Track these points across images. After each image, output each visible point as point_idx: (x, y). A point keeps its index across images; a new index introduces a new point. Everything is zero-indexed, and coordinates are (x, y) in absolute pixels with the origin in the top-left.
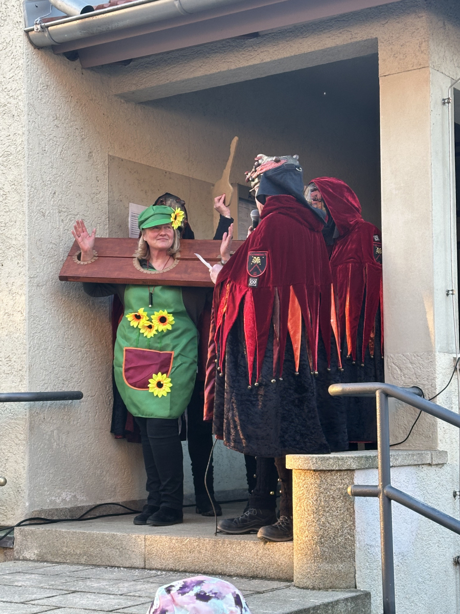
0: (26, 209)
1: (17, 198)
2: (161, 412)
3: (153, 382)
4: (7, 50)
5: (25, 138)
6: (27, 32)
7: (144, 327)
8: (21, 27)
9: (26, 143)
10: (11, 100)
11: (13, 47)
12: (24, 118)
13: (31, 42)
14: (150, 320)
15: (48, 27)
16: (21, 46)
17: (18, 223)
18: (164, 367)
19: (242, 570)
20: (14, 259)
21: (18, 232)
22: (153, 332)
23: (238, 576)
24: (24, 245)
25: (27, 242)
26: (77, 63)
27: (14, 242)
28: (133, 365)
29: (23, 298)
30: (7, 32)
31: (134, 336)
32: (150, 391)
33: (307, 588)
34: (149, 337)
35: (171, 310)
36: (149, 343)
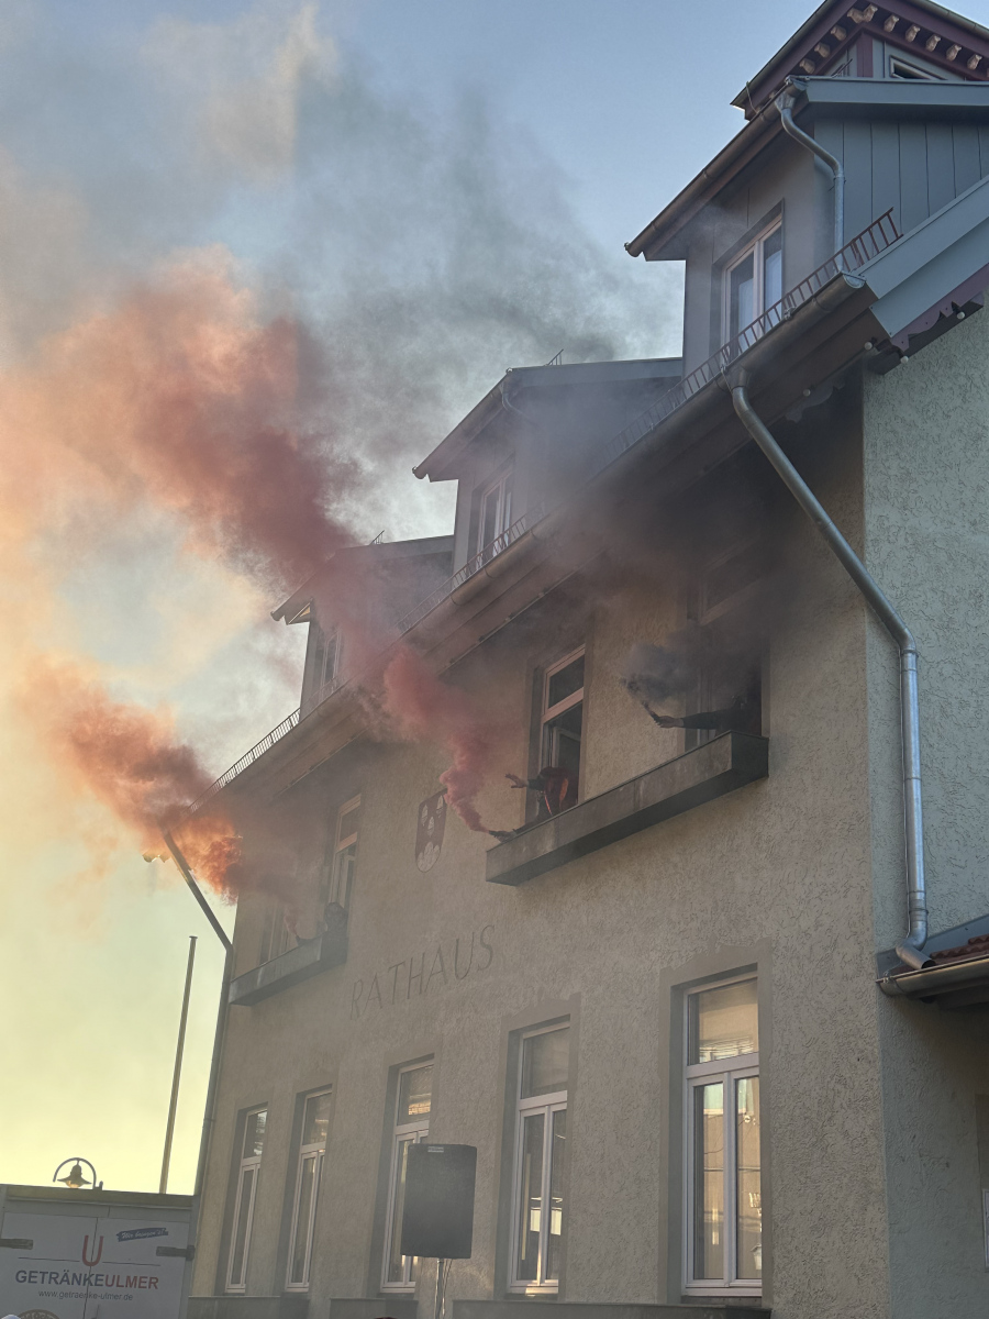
0: (883, 1154)
1: (876, 1142)
4: (863, 998)
5: (881, 1083)
6: (879, 983)
8: (874, 978)
9: (882, 1088)
10: (867, 1047)
11: (868, 996)
12: (879, 1064)
13: (882, 990)
15: (896, 978)
17: (877, 1168)
20: (876, 1205)
21: (878, 1177)
24: (883, 1190)
25: (886, 1187)
27: (875, 1187)
29: (885, 1245)
30: (862, 982)
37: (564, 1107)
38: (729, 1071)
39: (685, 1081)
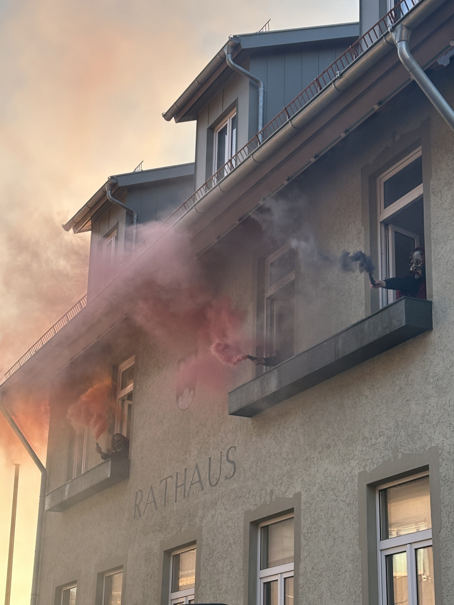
37: (292, 574)
38: (410, 544)
39: (379, 552)
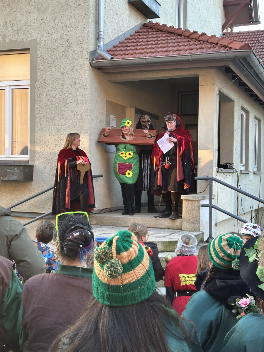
0: (89, 118)
1: (86, 114)
2: (130, 182)
3: (127, 173)
4: (82, 67)
5: (89, 96)
6: (90, 62)
7: (124, 156)
8: (88, 60)
9: (89, 97)
10: (84, 83)
11: (85, 66)
13: (91, 65)
14: (126, 154)
15: (98, 62)
16: (88, 66)
18: (130, 168)
19: (165, 227)
20: (85, 134)
21: (86, 125)
22: (127, 158)
23: (163, 228)
24: (88, 129)
25: (89, 128)
26: (100, 71)
28: (120, 168)
29: (88, 146)
30: (82, 61)
31: (120, 159)
32: (126, 175)
33: (188, 231)
34: (125, 159)
35: (133, 152)
36: (125, 161)
38: (9, 86)
